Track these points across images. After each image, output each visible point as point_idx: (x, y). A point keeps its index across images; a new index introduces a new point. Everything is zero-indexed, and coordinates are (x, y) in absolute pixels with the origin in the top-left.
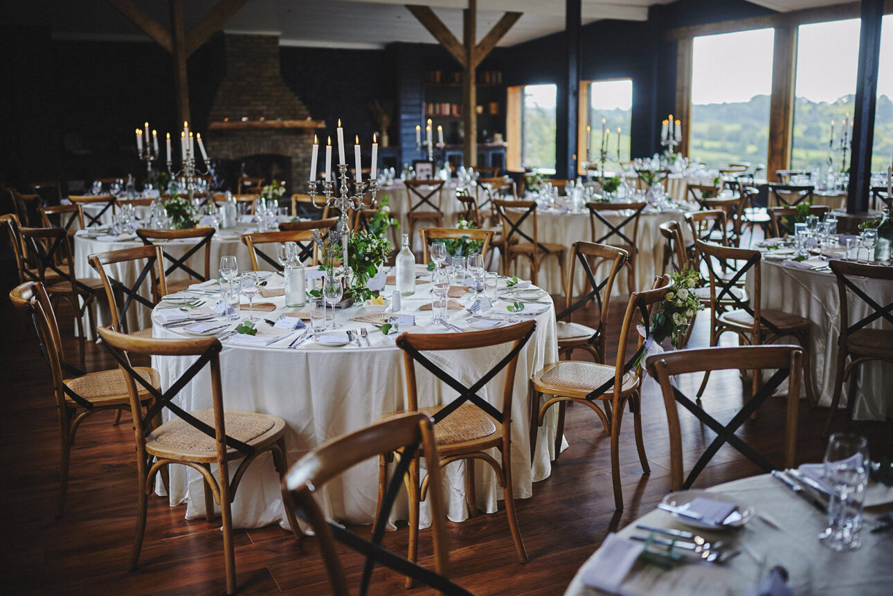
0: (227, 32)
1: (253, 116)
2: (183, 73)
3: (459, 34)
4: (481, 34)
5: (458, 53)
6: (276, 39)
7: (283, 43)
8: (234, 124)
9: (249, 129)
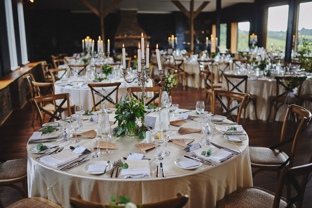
0: (122, 9)
1: (128, 35)
2: (102, 23)
3: (188, 9)
4: (196, 9)
5: (188, 15)
6: (136, 11)
7: (139, 12)
8: (123, 37)
9: (127, 39)
